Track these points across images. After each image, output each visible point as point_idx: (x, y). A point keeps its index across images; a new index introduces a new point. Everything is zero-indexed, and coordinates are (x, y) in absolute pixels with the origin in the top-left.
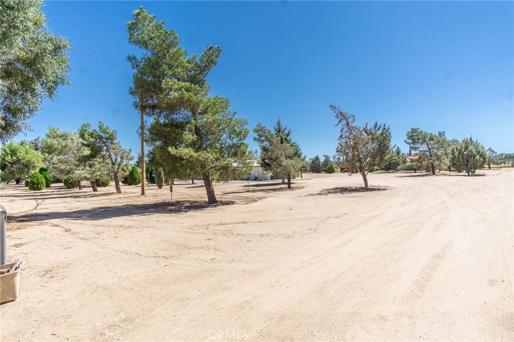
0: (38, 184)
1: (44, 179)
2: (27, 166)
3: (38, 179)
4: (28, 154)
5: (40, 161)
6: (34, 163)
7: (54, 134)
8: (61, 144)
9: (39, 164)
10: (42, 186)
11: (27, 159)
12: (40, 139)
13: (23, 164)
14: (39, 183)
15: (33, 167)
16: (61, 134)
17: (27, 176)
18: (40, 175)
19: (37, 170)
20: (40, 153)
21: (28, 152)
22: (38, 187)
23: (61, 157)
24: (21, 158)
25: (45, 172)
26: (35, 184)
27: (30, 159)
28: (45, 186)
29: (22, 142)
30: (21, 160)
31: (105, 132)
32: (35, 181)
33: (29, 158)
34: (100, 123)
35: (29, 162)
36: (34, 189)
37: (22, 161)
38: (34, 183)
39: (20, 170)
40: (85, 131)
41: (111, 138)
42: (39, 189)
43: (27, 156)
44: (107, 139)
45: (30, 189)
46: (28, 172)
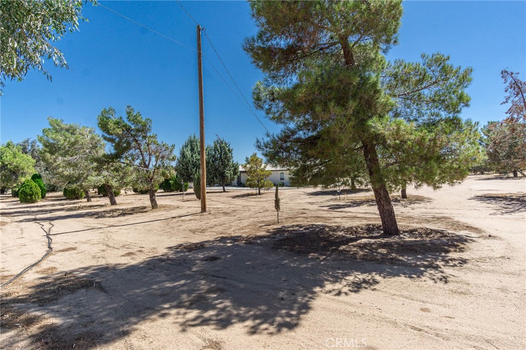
0: (31, 195)
1: (39, 188)
2: (15, 172)
3: (31, 188)
4: (16, 158)
5: (31, 167)
6: (23, 169)
7: (58, 128)
8: (68, 140)
9: (29, 170)
10: (37, 197)
11: (15, 164)
12: (30, 142)
13: (10, 171)
14: (33, 194)
15: (22, 173)
16: (67, 127)
17: (15, 185)
18: (33, 184)
19: (29, 178)
20: (30, 157)
21: (16, 156)
22: (32, 198)
23: (68, 158)
24: (7, 163)
25: (38, 180)
26: (28, 195)
27: (18, 165)
28: (40, 197)
29: (8, 143)
30: (7, 165)
31: (135, 121)
32: (28, 191)
33: (17, 162)
34: (128, 107)
35: (18, 167)
36: (27, 201)
37: (9, 166)
38: (26, 193)
39: (6, 177)
40: (108, 118)
41: (143, 129)
42: (33, 202)
43: (15, 161)
44: (138, 130)
45: (22, 201)
46: (16, 179)
